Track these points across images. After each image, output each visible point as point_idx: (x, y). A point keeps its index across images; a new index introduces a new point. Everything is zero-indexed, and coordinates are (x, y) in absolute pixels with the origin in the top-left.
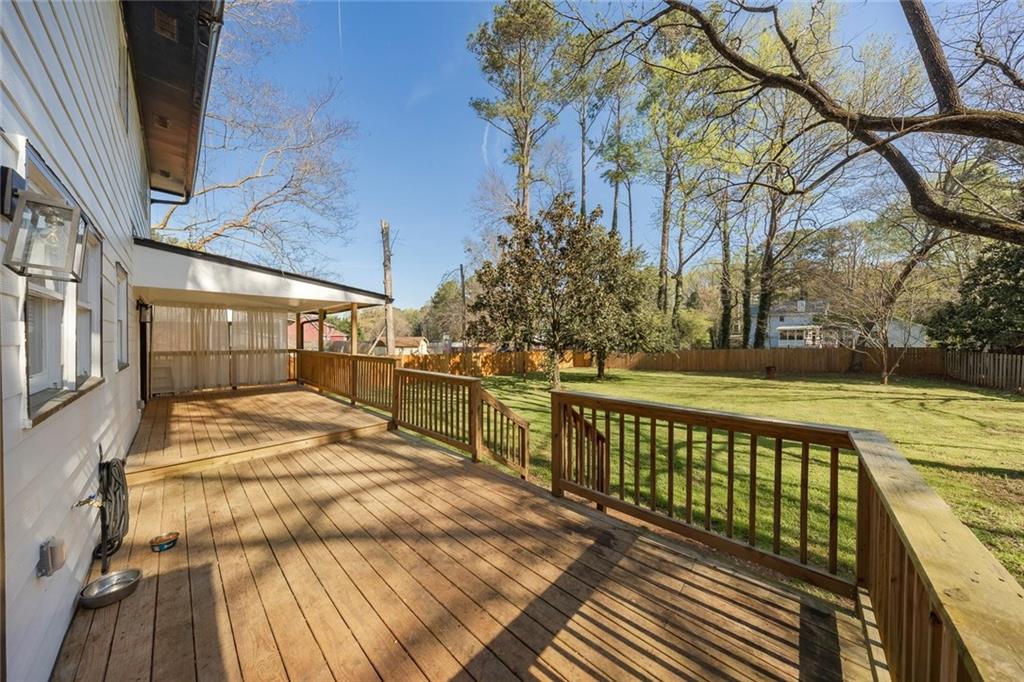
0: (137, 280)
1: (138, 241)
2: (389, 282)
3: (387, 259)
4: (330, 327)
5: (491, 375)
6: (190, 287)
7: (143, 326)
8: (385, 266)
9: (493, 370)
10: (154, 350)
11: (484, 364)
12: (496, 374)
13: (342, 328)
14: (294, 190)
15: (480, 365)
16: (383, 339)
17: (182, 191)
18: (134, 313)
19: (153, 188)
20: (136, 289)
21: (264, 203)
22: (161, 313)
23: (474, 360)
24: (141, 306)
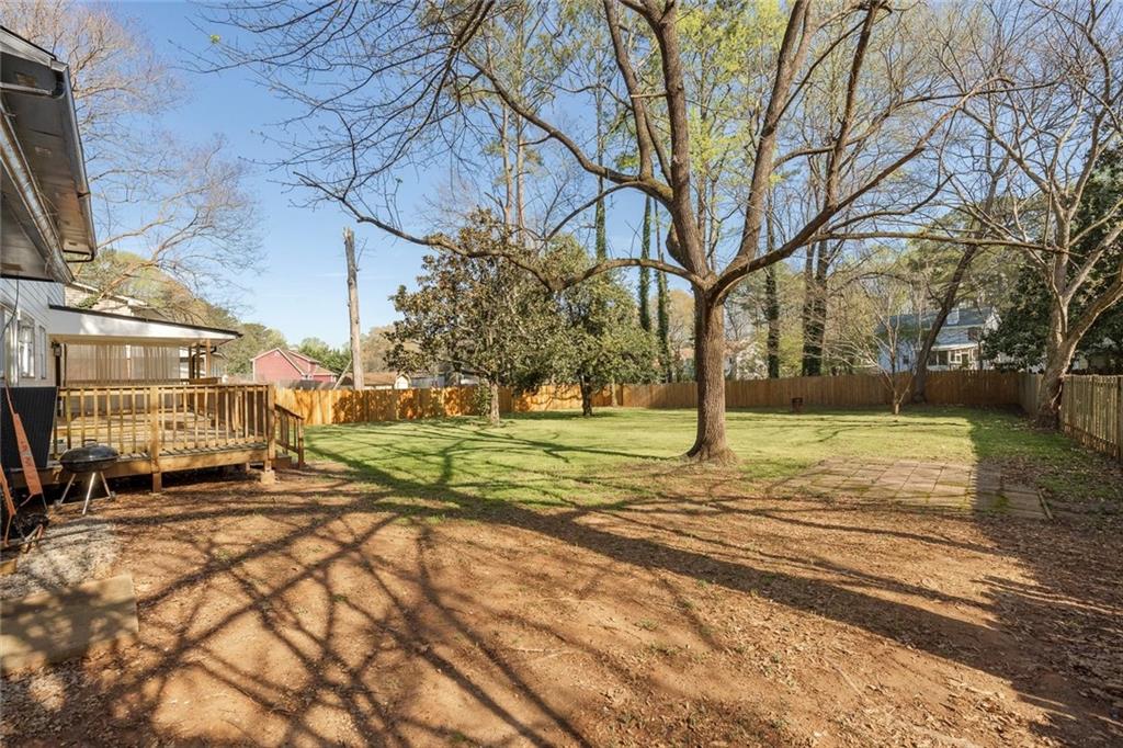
0: (51, 330)
1: (52, 307)
2: (354, 305)
3: (353, 275)
4: (313, 363)
5: (459, 414)
6: (82, 333)
7: (58, 359)
8: (350, 284)
9: (462, 408)
10: (68, 379)
11: (448, 401)
12: (466, 414)
13: (332, 364)
14: (205, 223)
15: (443, 402)
16: (350, 375)
17: (88, 251)
18: (50, 351)
19: (65, 251)
20: (50, 335)
21: (172, 241)
22: (72, 349)
23: (433, 396)
24: (55, 345)
